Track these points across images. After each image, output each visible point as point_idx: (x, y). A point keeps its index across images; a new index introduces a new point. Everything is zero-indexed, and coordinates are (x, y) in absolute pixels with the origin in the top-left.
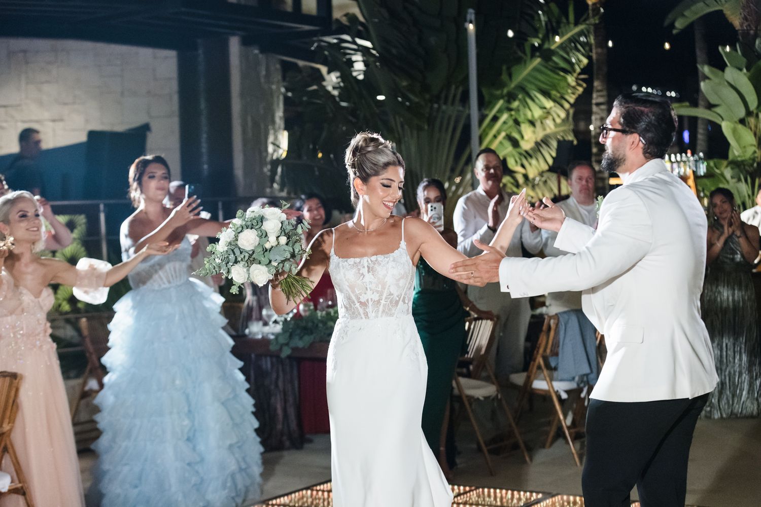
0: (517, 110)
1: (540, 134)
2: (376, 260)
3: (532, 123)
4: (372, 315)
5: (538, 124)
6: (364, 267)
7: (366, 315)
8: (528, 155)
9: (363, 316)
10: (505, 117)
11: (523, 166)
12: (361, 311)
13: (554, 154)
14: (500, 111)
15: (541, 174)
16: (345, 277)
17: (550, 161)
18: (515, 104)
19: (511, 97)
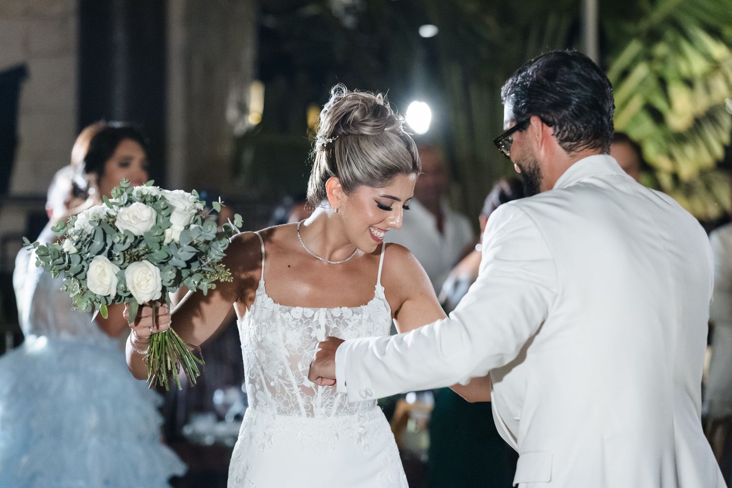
0: (664, 60)
1: (702, 103)
2: (341, 317)
3: (689, 83)
4: (319, 411)
5: (699, 86)
6: (319, 327)
7: (310, 412)
8: (680, 139)
9: (303, 410)
10: (641, 71)
11: (671, 157)
12: (301, 401)
13: (725, 138)
14: (635, 62)
15: (703, 173)
16: (285, 341)
17: (719, 152)
18: (661, 49)
19: (653, 37)
